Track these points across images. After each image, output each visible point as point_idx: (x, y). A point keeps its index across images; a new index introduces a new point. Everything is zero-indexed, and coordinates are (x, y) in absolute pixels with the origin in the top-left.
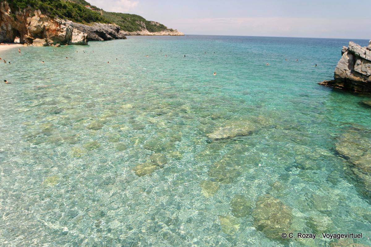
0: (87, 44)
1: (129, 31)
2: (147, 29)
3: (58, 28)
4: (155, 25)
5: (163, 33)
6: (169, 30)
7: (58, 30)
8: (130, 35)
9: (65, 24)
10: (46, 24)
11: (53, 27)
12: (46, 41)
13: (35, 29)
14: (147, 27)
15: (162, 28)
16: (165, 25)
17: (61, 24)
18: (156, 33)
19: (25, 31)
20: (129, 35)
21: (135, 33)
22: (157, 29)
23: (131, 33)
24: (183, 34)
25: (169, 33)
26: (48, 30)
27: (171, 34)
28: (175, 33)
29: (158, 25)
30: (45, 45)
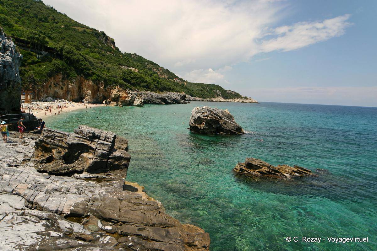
0: (143, 106)
1: (203, 98)
2: (223, 97)
3: (127, 96)
4: (231, 93)
5: (237, 100)
6: (243, 97)
7: (126, 97)
8: (204, 101)
9: (131, 94)
10: (121, 93)
11: (124, 95)
12: (117, 103)
13: (114, 96)
14: (222, 95)
15: (237, 96)
16: (240, 93)
17: (129, 93)
18: (230, 100)
19: (109, 97)
20: (202, 101)
21: (208, 99)
22: (232, 96)
23: (205, 99)
24: (257, 102)
25: (243, 100)
26: (121, 97)
27: (245, 101)
28: (248, 101)
29: (233, 93)
30: (115, 106)
